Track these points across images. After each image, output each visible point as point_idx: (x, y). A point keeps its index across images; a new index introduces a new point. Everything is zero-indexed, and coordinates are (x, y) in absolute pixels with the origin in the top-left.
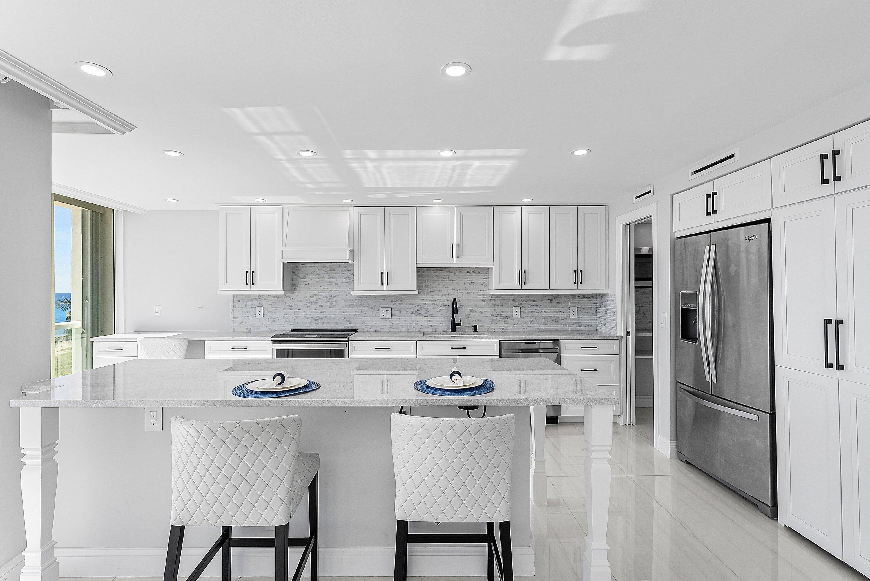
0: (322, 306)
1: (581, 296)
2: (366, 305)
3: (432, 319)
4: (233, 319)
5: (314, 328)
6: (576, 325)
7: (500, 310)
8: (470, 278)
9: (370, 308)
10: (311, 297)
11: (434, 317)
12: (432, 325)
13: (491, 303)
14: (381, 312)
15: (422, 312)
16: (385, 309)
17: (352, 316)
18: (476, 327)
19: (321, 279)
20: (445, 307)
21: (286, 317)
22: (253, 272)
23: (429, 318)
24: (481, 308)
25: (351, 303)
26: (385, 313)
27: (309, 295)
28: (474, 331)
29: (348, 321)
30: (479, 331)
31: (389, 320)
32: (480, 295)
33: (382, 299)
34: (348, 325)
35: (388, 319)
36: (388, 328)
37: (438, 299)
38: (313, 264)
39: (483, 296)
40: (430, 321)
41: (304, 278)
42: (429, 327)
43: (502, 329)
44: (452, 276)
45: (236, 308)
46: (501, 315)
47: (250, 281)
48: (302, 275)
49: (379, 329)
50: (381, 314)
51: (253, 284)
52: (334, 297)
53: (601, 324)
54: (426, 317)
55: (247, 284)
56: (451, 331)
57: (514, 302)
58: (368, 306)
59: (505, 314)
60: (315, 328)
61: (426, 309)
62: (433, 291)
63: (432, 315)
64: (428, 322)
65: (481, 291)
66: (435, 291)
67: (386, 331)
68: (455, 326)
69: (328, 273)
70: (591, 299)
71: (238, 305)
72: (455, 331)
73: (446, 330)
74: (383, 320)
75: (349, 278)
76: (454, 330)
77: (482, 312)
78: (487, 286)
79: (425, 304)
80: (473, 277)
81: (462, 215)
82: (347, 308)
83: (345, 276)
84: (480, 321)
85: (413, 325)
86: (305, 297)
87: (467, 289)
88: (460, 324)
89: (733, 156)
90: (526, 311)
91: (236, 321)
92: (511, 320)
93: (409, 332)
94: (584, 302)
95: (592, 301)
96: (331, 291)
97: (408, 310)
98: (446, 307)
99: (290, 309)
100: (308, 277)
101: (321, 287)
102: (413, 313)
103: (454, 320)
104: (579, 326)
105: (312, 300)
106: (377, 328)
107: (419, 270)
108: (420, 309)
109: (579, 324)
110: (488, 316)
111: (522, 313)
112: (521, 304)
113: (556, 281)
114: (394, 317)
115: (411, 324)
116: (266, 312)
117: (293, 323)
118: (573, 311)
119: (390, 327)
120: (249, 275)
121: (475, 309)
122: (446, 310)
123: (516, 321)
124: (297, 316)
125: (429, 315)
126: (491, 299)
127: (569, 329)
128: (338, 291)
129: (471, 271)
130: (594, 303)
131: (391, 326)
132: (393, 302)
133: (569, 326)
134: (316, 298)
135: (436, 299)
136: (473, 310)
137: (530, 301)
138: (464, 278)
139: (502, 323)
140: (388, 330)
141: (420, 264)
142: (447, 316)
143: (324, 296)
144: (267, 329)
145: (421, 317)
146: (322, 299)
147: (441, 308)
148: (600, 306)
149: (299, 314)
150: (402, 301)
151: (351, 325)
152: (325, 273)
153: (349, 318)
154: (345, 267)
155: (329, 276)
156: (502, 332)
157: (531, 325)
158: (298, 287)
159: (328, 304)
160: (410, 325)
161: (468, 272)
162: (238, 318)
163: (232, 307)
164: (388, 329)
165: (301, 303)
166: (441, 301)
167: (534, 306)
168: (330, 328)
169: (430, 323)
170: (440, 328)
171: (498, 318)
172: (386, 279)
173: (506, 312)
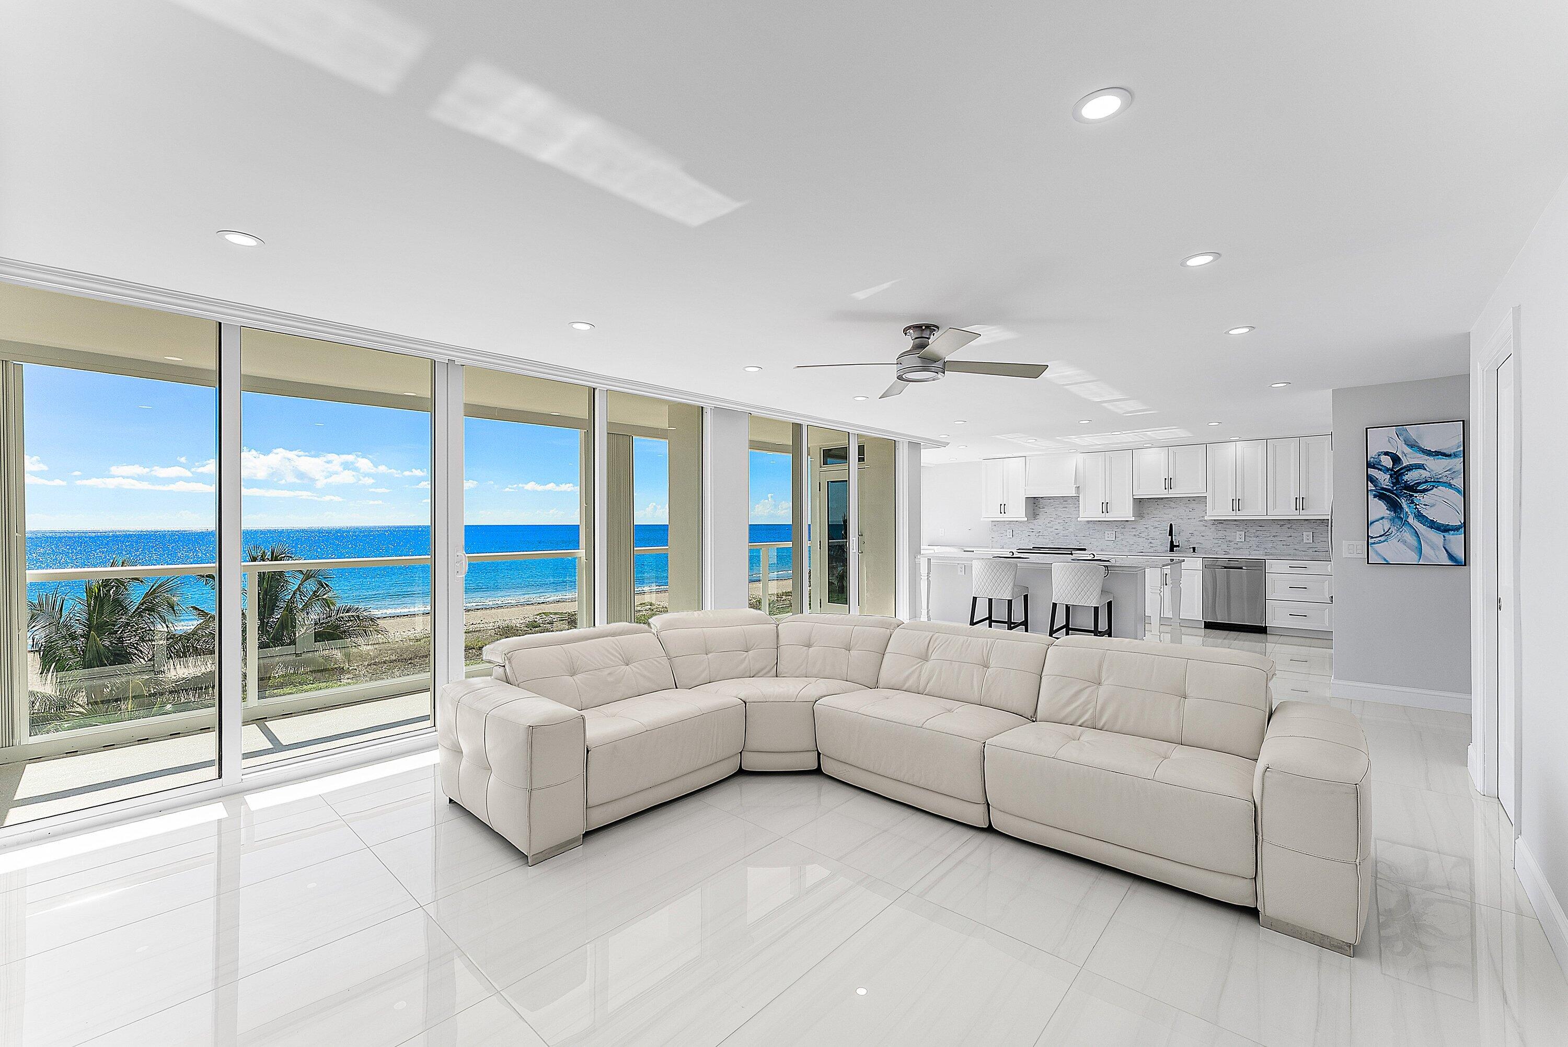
0: (1057, 530)
1: (1313, 522)
2: (1093, 529)
3: (1152, 541)
4: (991, 538)
6: (1311, 550)
7: (1223, 534)
8: (1191, 506)
9: (1097, 531)
10: (1049, 523)
13: (1212, 526)
14: (1106, 534)
15: (1142, 535)
16: (1109, 532)
17: (1081, 537)
18: (1194, 548)
19: (1056, 509)
21: (1029, 537)
22: (1005, 505)
23: (1150, 540)
24: (1201, 532)
25: (1079, 527)
26: (1109, 535)
27: (1047, 521)
28: (1192, 552)
29: (1078, 541)
30: (1198, 552)
31: (1114, 541)
32: (1200, 520)
33: (1107, 524)
34: (1077, 544)
35: (1112, 540)
37: (1158, 524)
38: (1049, 498)
39: (1204, 521)
40: (1151, 543)
41: (1043, 508)
42: (1149, 548)
43: (1224, 551)
44: (1172, 504)
45: (993, 530)
46: (1223, 539)
47: (1003, 512)
48: (1042, 506)
49: (1105, 548)
50: (1106, 537)
51: (1005, 513)
52: (1066, 523)
54: (1147, 539)
55: (1001, 513)
56: (1170, 552)
57: (1237, 527)
58: (1095, 530)
59: (1228, 539)
60: (1051, 546)
61: (1147, 532)
62: (1153, 517)
63: (1153, 537)
64: (1149, 543)
65: (1200, 517)
66: (1156, 517)
67: (1112, 550)
68: (1172, 547)
69: (1063, 504)
71: (995, 528)
72: (1174, 552)
73: (1164, 551)
74: (1109, 541)
75: (1078, 508)
76: (1172, 551)
77: (1203, 536)
78: (1205, 513)
79: (1146, 528)
80: (1193, 505)
81: (1175, 453)
82: (1078, 531)
84: (1200, 543)
85: (1135, 546)
86: (1043, 523)
87: (1188, 516)
88: (1175, 546)
90: (1252, 536)
91: (993, 539)
92: (1234, 543)
93: (1131, 552)
96: (1063, 518)
97: (1130, 533)
98: (1167, 531)
100: (1046, 507)
101: (1056, 515)
102: (1135, 535)
103: (1172, 542)
104: (1316, 551)
105: (1049, 525)
106: (1103, 548)
108: (1140, 532)
109: (1315, 549)
110: (1209, 539)
111: (1248, 538)
112: (1246, 529)
113: (1275, 507)
114: (1118, 539)
116: (1014, 533)
117: (1035, 542)
118: (1307, 538)
119: (1116, 547)
120: (1002, 506)
121: (1195, 533)
122: (1164, 533)
123: (1240, 544)
125: (1150, 537)
126: (1210, 524)
127: (1304, 553)
128: (1071, 518)
129: (1191, 500)
132: (1115, 526)
133: (1303, 551)
134: (1052, 523)
135: (1156, 524)
136: (1193, 534)
138: (1183, 507)
139: (1224, 547)
141: (1136, 495)
142: (1165, 539)
143: (1059, 522)
144: (1015, 546)
145: (1142, 539)
146: (1057, 524)
147: (1161, 532)
149: (1039, 535)
150: (1123, 526)
151: (1080, 545)
152: (1058, 505)
154: (1075, 499)
155: (1060, 507)
157: (1257, 549)
158: (1039, 515)
159: (1062, 528)
160: (1132, 546)
161: (1189, 501)
162: (995, 537)
163: (990, 530)
165: (1040, 527)
166: (1160, 526)
167: (1261, 531)
169: (1151, 545)
170: (1160, 549)
171: (1220, 542)
172: (1106, 507)
173: (1229, 536)
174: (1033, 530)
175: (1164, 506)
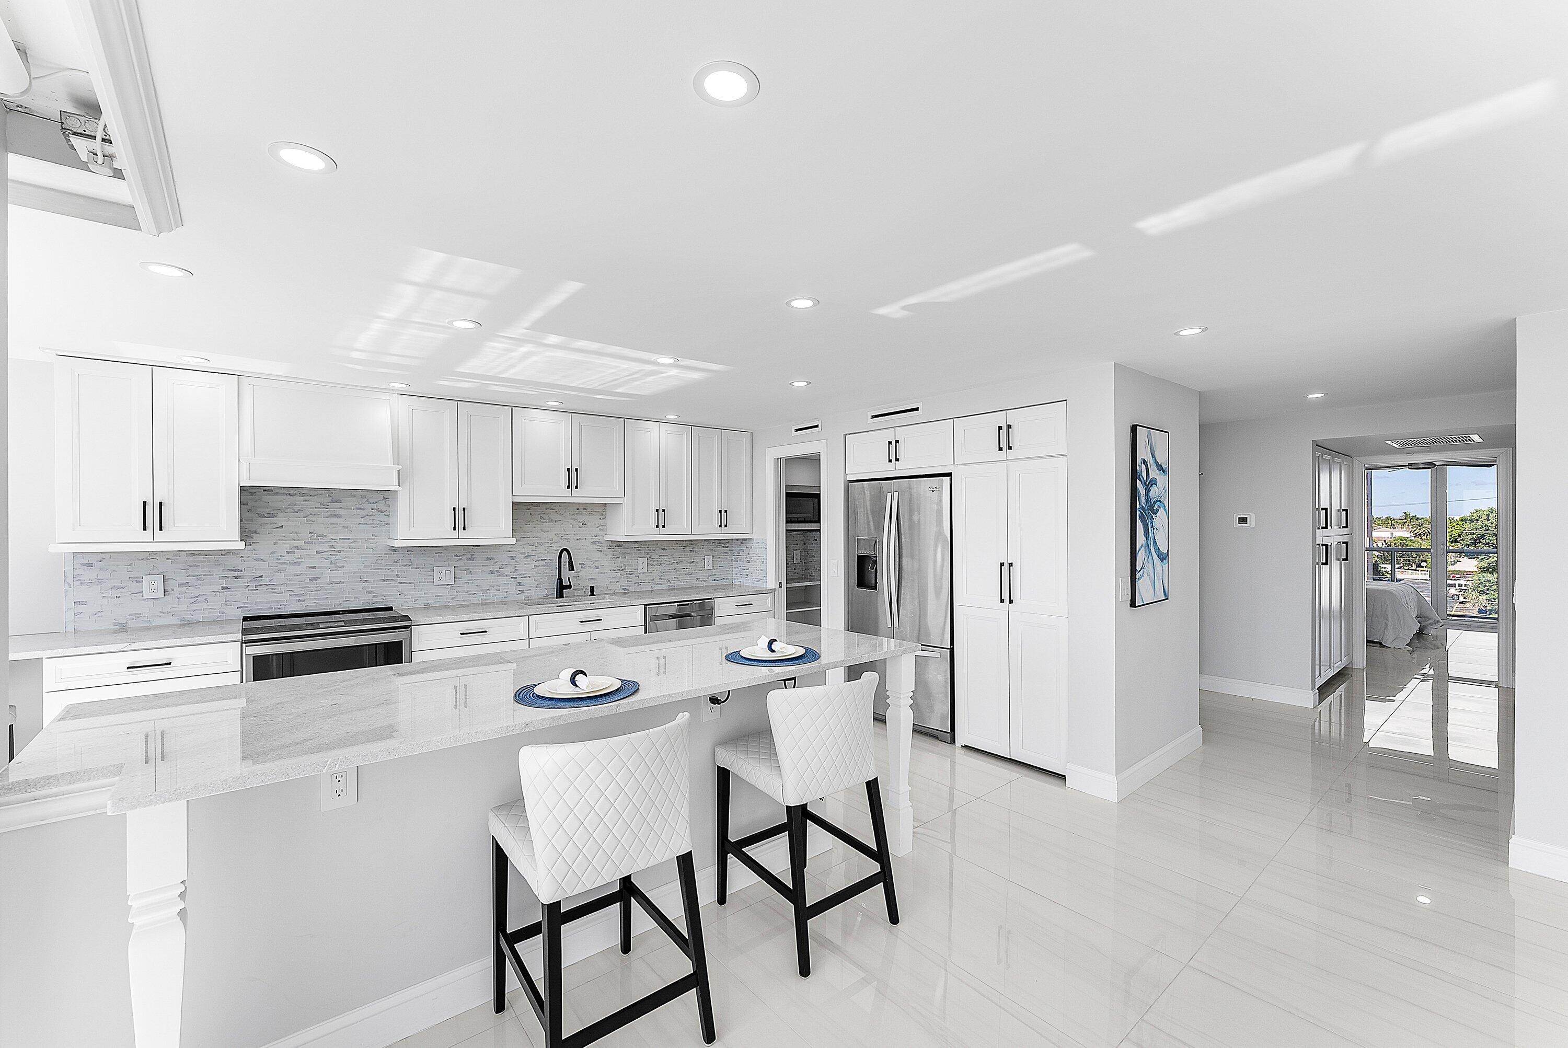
0: (314, 568)
1: (717, 541)
2: (405, 564)
3: (522, 581)
4: (73, 606)
5: (294, 611)
6: (711, 579)
7: (621, 562)
8: (580, 518)
9: (414, 568)
10: (288, 553)
11: (526, 577)
12: (523, 591)
13: (610, 553)
14: (435, 573)
15: (507, 571)
16: (443, 569)
17: (378, 583)
18: (592, 588)
19: (310, 518)
20: (544, 562)
21: (227, 592)
22: (161, 504)
23: (519, 580)
24: (596, 561)
25: (377, 560)
26: (443, 575)
27: (282, 549)
28: (590, 596)
30: (598, 595)
31: (450, 586)
32: (594, 543)
33: (437, 552)
34: (369, 600)
35: (448, 585)
36: (448, 600)
37: (532, 551)
39: (599, 544)
40: (520, 584)
41: (272, 516)
42: (519, 594)
43: (623, 589)
44: (554, 515)
45: (80, 580)
46: (622, 570)
48: (267, 510)
49: (432, 602)
50: (436, 577)
52: (340, 552)
53: (740, 576)
54: (515, 578)
55: (144, 529)
56: (557, 598)
57: (639, 551)
58: (409, 565)
59: (628, 569)
60: (297, 611)
61: (513, 566)
62: (524, 538)
63: (524, 574)
64: (517, 586)
65: (596, 536)
66: (528, 537)
67: (446, 604)
68: (562, 589)
69: (325, 506)
70: (727, 545)
72: (563, 598)
73: (546, 597)
74: (439, 586)
75: (372, 518)
76: (560, 595)
77: (597, 568)
78: (603, 529)
79: (512, 558)
80: (584, 517)
81: (581, 427)
82: (368, 569)
83: (364, 513)
84: (594, 579)
85: (492, 593)
86: (273, 553)
87: (577, 534)
88: (569, 587)
89: (917, 409)
90: (655, 563)
91: (80, 608)
92: (636, 576)
93: (486, 604)
94: (721, 549)
95: (728, 547)
96: (333, 539)
97: (484, 569)
98: (546, 561)
99: (236, 578)
100: (280, 514)
101: (310, 533)
102: (492, 572)
103: (560, 580)
104: (715, 580)
105: (289, 557)
106: (428, 602)
107: (517, 506)
108: (503, 566)
109: (714, 577)
110: (605, 572)
111: (650, 567)
112: (647, 554)
113: (699, 523)
114: (459, 582)
115: (488, 591)
116: (170, 585)
117: (244, 603)
118: (709, 563)
119: (452, 599)
121: (588, 563)
122: (544, 566)
123: (642, 577)
124: (253, 590)
125: (518, 574)
126: (609, 548)
127: (704, 584)
128: (349, 539)
129: (581, 508)
130: (730, 550)
131: (454, 596)
132: (456, 556)
133: (704, 581)
134: (298, 553)
135: (528, 550)
136: (584, 565)
137: (659, 550)
138: (571, 519)
139: (623, 582)
140: (448, 604)
141: (517, 497)
142: (547, 576)
143: (318, 550)
144: (175, 621)
145: (505, 580)
146: (315, 555)
147: (537, 563)
148: (739, 553)
149: (257, 585)
150: (472, 555)
151: (375, 600)
152: (319, 508)
153: (372, 587)
154: (363, 497)
155: (329, 513)
156: (625, 594)
157: (660, 582)
158: (256, 532)
159: (327, 563)
160: (488, 593)
161: (578, 509)
162: (86, 602)
163: (70, 580)
164: (449, 602)
165: (265, 565)
166: (538, 553)
167: (664, 556)
168: (332, 609)
169: (521, 588)
170: (536, 594)
171: (619, 575)
172: (460, 519)
173: (629, 565)
174: (236, 574)
175: (541, 518)
